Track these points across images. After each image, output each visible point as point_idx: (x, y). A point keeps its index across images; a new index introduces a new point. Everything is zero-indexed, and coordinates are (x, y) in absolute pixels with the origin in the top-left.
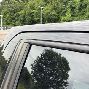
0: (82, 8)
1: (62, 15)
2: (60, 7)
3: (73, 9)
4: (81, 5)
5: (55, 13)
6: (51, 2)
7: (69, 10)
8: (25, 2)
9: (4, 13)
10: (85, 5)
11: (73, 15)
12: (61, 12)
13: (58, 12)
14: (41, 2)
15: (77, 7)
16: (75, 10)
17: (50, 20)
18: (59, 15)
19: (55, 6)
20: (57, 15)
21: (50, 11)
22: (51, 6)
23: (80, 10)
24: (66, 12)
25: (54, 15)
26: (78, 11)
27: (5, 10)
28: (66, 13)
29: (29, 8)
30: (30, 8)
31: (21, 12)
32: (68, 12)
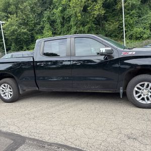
0: (65, 21)
1: (37, 33)
2: (32, 21)
3: (52, 23)
4: (63, 18)
5: (25, 30)
6: (17, 13)
7: (47, 26)
10: (69, 18)
12: (35, 28)
13: (31, 28)
15: (58, 21)
16: (55, 24)
18: (32, 34)
19: (25, 19)
20: (29, 33)
21: (17, 27)
22: (17, 19)
23: (63, 24)
24: (43, 28)
25: (25, 33)
26: (60, 26)
28: (43, 30)
32: (46, 28)
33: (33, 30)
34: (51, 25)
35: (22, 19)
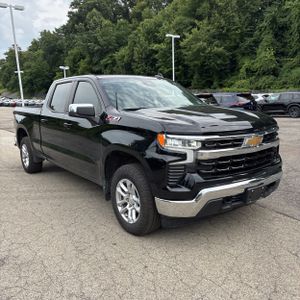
1: (243, 55)
2: (237, 29)
3: (280, 31)
5: (221, 49)
6: (210, 16)
7: (268, 37)
8: (133, 21)
9: (72, 57)
11: (282, 50)
12: (241, 44)
13: (233, 44)
14: (178, 18)
16: (286, 34)
17: (207, 71)
18: (234, 56)
19: (223, 28)
20: (227, 54)
21: (205, 44)
22: (209, 27)
24: (257, 43)
25: (219, 55)
27: (75, 51)
28: (257, 47)
29: (142, 39)
30: (147, 39)
31: (119, 53)
32: (263, 43)
33: (236, 47)
34: (276, 36)
35: (218, 28)
